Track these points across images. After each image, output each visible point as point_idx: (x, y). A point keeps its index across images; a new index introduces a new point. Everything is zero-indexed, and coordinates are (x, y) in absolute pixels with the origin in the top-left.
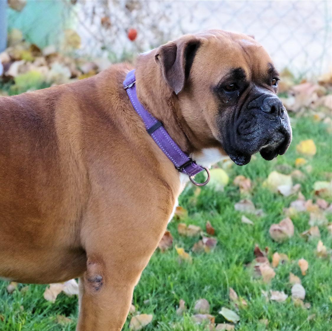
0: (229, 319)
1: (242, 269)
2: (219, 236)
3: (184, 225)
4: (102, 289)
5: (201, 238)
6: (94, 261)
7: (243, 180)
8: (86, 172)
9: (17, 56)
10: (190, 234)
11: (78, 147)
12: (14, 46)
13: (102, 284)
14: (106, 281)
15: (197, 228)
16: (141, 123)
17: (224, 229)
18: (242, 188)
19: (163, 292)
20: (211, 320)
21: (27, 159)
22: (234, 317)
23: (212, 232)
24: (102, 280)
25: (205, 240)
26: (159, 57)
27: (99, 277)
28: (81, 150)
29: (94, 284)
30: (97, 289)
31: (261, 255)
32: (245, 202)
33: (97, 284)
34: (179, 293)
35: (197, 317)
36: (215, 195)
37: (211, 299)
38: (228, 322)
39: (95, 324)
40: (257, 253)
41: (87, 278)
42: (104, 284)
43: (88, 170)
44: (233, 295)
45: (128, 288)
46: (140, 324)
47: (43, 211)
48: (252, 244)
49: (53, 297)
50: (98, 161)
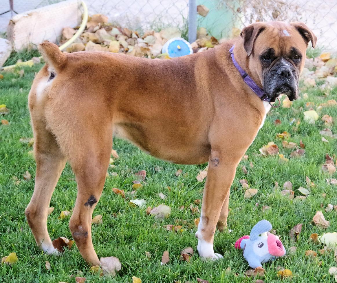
0: (303, 193)
1: (315, 166)
2: (306, 148)
3: (286, 142)
4: (219, 165)
5: (296, 150)
6: (215, 150)
7: (328, 118)
8: (212, 101)
9: (203, 44)
10: (289, 147)
11: (207, 87)
12: (201, 38)
13: (219, 163)
14: (221, 161)
15: (294, 144)
16: (238, 72)
17: (310, 144)
18: (327, 122)
19: (266, 178)
20: (293, 193)
21: (179, 95)
22: (307, 192)
23: (303, 146)
24: (219, 160)
25: (298, 150)
26: (242, 34)
27: (217, 159)
28: (209, 89)
29: (214, 163)
30: (216, 166)
31: (330, 159)
32: (327, 130)
33: (216, 163)
34: (276, 178)
35: (284, 191)
36: (309, 126)
37: (293, 182)
38: (302, 195)
39: (215, 186)
40: (327, 158)
41: (210, 159)
42: (220, 163)
43: (213, 100)
44: (308, 180)
45: (234, 166)
46: (251, 194)
47: (188, 124)
48: (324, 152)
49: (202, 179)
50: (217, 95)
